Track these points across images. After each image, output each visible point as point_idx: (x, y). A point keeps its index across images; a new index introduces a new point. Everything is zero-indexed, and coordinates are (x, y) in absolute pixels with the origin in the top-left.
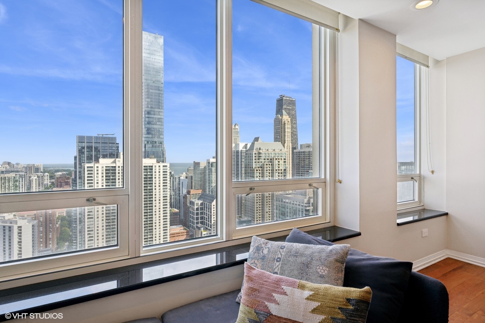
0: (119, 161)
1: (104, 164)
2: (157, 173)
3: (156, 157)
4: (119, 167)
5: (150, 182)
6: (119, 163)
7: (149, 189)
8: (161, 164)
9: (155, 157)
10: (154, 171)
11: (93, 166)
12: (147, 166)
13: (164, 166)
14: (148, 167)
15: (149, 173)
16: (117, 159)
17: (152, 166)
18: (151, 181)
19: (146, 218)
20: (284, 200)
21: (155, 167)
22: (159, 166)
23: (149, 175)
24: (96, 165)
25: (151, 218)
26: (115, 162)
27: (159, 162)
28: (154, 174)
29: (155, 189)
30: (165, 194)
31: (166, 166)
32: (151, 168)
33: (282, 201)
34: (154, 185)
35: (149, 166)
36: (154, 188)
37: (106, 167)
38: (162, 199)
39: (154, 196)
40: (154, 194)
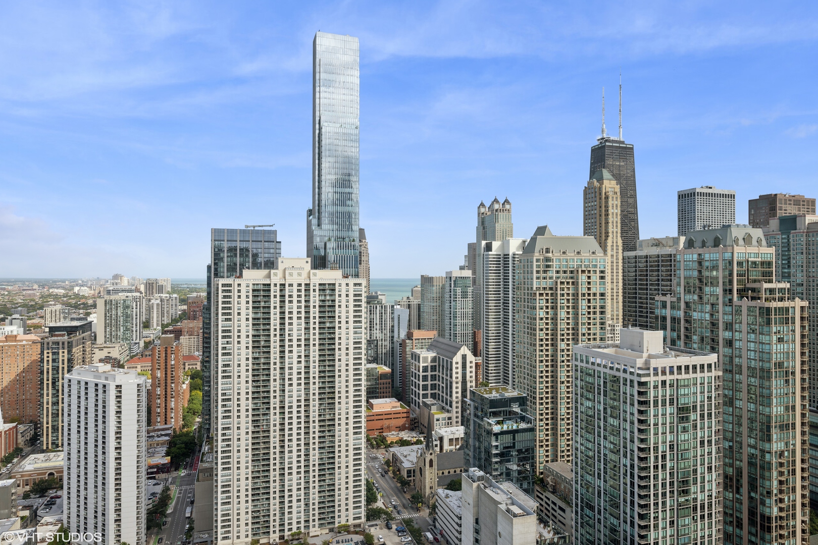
0: (275, 275)
1: (250, 280)
2: (344, 298)
3: (342, 268)
4: (275, 285)
5: (330, 315)
6: (276, 278)
7: (328, 328)
8: (352, 281)
9: (339, 267)
10: (337, 293)
11: (232, 283)
12: (324, 284)
13: (355, 285)
14: (327, 285)
15: (328, 298)
16: (272, 271)
17: (334, 284)
18: (331, 311)
19: (323, 382)
20: (592, 360)
21: (340, 285)
22: (347, 285)
23: (328, 300)
24: (238, 281)
25: (332, 382)
26: (269, 276)
27: (347, 277)
28: (337, 298)
29: (340, 328)
30: (358, 339)
31: (360, 285)
32: (331, 287)
33: (587, 362)
34: (337, 320)
35: (329, 284)
36: (337, 325)
37: (254, 284)
38: (351, 346)
39: (337, 341)
40: (337, 336)
